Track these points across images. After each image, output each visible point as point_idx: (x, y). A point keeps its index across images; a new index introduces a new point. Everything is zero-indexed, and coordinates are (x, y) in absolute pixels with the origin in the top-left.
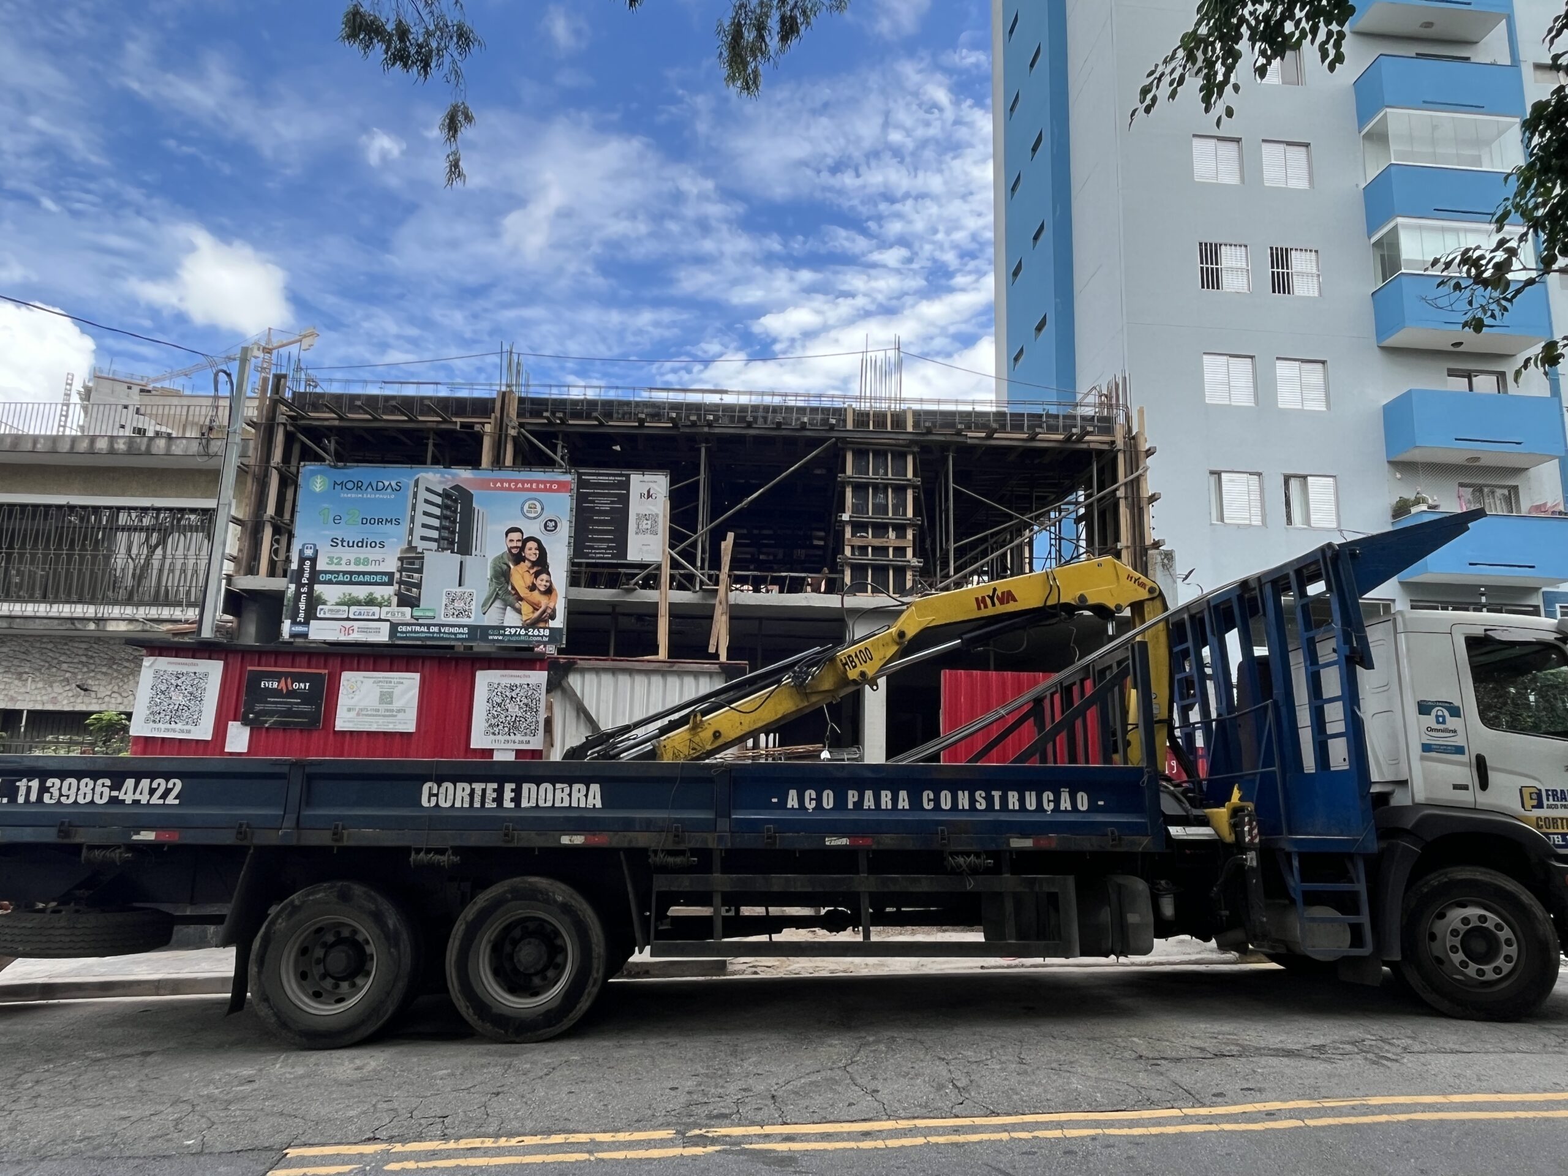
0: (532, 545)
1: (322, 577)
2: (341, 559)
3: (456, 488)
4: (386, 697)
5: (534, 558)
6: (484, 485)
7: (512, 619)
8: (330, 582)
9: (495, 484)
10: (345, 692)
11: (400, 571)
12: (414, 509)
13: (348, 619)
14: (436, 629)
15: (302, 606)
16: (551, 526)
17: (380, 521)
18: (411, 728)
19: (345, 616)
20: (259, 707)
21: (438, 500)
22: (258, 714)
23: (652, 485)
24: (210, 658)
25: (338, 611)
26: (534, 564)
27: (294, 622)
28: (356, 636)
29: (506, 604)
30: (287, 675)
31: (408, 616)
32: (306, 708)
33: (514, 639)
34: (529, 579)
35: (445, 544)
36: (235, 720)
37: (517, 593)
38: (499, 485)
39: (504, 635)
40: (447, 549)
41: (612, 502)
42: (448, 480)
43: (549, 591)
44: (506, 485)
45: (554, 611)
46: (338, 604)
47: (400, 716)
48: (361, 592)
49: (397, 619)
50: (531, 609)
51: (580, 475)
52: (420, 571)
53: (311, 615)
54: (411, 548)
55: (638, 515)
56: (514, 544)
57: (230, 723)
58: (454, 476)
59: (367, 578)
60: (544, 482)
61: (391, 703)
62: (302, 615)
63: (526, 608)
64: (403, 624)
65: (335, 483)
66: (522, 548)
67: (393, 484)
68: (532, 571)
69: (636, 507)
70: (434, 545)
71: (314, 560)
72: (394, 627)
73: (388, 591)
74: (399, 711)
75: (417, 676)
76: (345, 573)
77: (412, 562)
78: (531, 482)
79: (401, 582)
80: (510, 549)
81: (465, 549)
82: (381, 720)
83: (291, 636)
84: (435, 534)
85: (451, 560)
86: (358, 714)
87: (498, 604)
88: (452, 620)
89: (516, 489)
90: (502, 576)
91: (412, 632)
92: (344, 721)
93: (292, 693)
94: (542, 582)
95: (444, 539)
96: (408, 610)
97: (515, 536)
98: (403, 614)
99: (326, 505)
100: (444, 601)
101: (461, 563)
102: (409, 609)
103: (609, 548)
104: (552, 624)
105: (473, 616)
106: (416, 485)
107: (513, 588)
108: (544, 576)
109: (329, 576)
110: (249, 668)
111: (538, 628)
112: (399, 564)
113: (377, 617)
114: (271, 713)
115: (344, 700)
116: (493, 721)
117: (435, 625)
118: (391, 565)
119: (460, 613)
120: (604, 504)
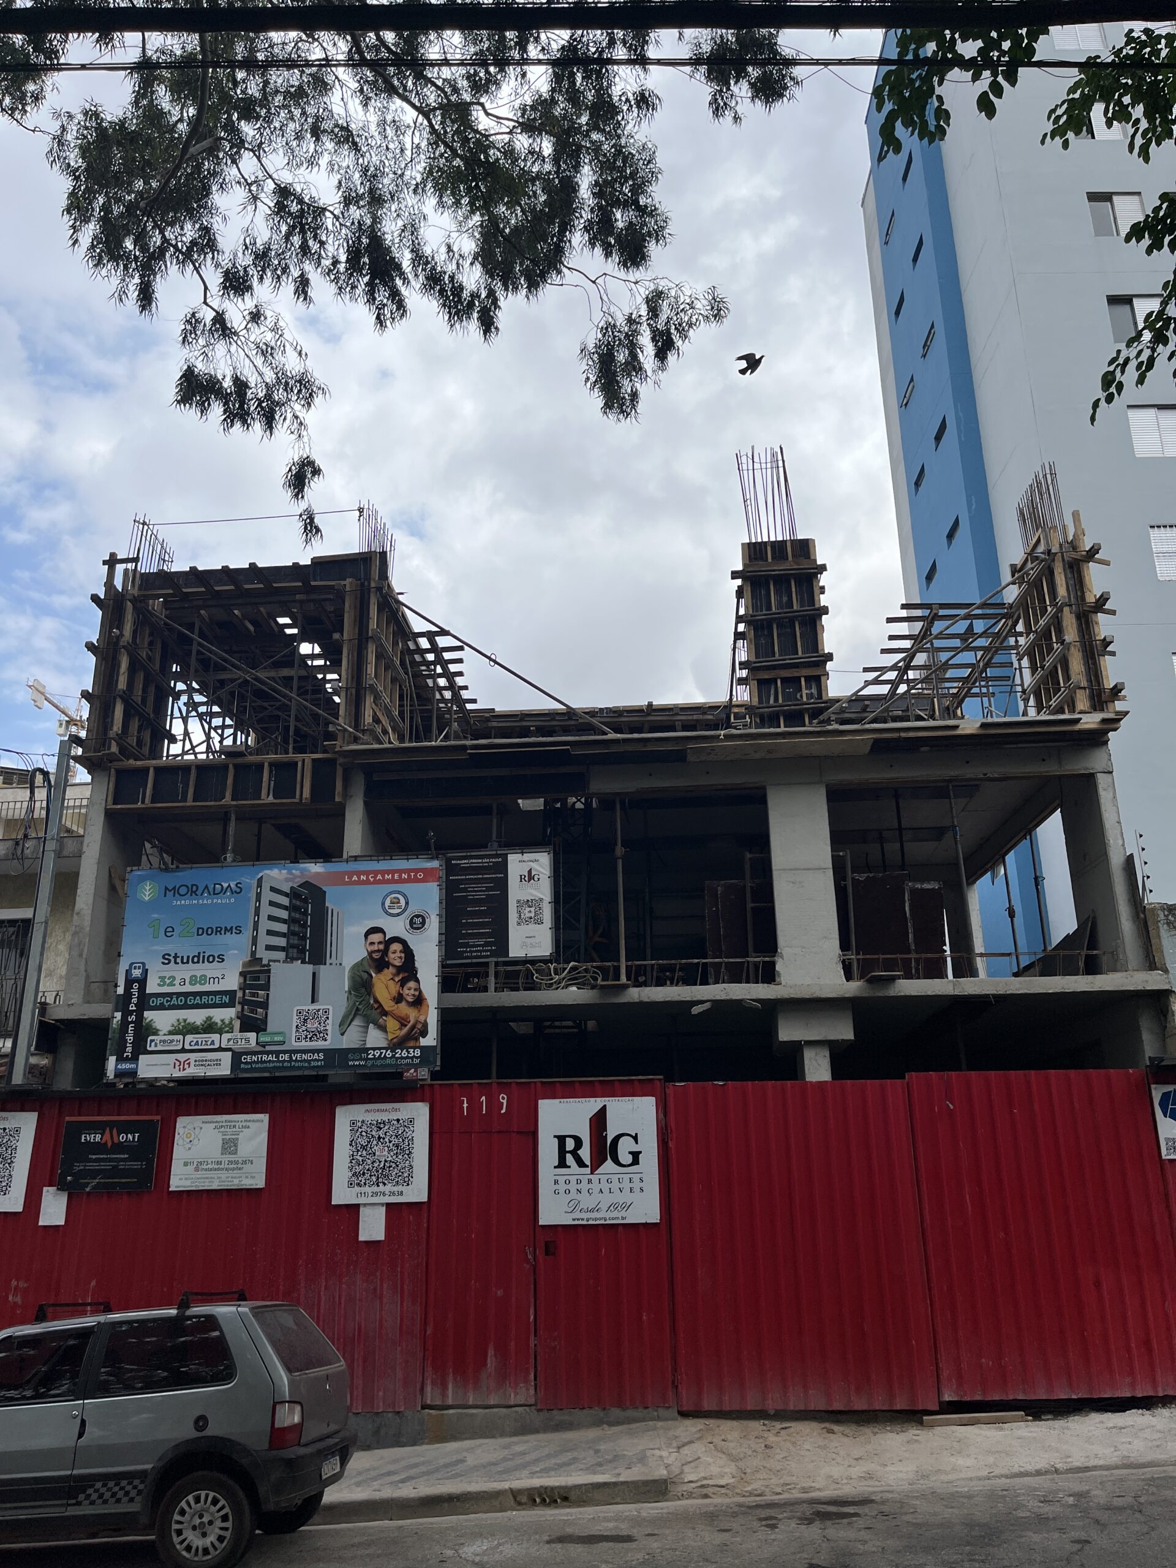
0: (396, 947)
1: (153, 1002)
2: (174, 978)
3: (306, 885)
4: (229, 1146)
5: (398, 963)
6: (338, 879)
7: (375, 1038)
8: (162, 1007)
9: (350, 877)
10: (181, 1142)
11: (243, 988)
12: (257, 912)
13: (183, 1051)
14: (286, 1057)
15: (130, 1038)
16: (417, 923)
17: (218, 931)
18: (260, 1182)
19: (180, 1047)
20: (78, 1167)
21: (285, 901)
22: (78, 1175)
23: (534, 865)
24: (22, 1110)
25: (172, 1041)
26: (399, 970)
27: (120, 1059)
28: (192, 1071)
29: (368, 1021)
30: (111, 1125)
31: (253, 1042)
32: (136, 1165)
33: (379, 1063)
34: (394, 988)
35: (294, 952)
36: (50, 1185)
37: (381, 1006)
38: (355, 878)
39: (367, 1059)
40: (297, 959)
41: (488, 889)
42: (296, 877)
43: (419, 1001)
44: (363, 878)
45: (425, 1025)
46: (171, 1033)
47: (247, 1167)
48: (197, 1016)
49: (240, 1046)
50: (397, 1025)
51: (448, 861)
52: (266, 987)
53: (140, 1048)
54: (255, 960)
55: (518, 901)
56: (376, 947)
57: (45, 1189)
58: (302, 871)
59: (205, 999)
60: (408, 871)
61: (235, 1153)
62: (129, 1049)
63: (392, 1024)
64: (247, 1053)
65: (166, 889)
66: (385, 952)
67: (233, 886)
68: (397, 979)
69: (516, 892)
70: (282, 955)
71: (143, 982)
72: (237, 1056)
73: (227, 1014)
74: (244, 1162)
75: (265, 1118)
76: (179, 994)
77: (256, 977)
78: (393, 872)
79: (244, 1002)
80: (370, 954)
81: (317, 960)
82: (224, 1175)
83: (116, 1076)
84: (282, 942)
85: (302, 971)
86: (197, 1169)
87: (357, 1022)
88: (304, 1044)
89: (376, 882)
90: (361, 986)
91: (257, 1062)
92: (180, 1179)
93: (119, 1147)
94: (409, 992)
95: (292, 946)
96: (252, 1036)
97: (376, 937)
98: (248, 1040)
99: (156, 916)
100: (295, 1021)
101: (314, 974)
102: (254, 1034)
103: (487, 944)
104: (423, 1042)
105: (329, 1038)
106: (259, 885)
107: (376, 1001)
108: (412, 984)
109: (160, 1000)
110: (67, 1119)
111: (407, 1049)
112: (242, 980)
113: (217, 1046)
114: (93, 1174)
115: (179, 1152)
116: (358, 1169)
117: (285, 1052)
118: (232, 982)
119: (314, 1035)
120: (478, 892)
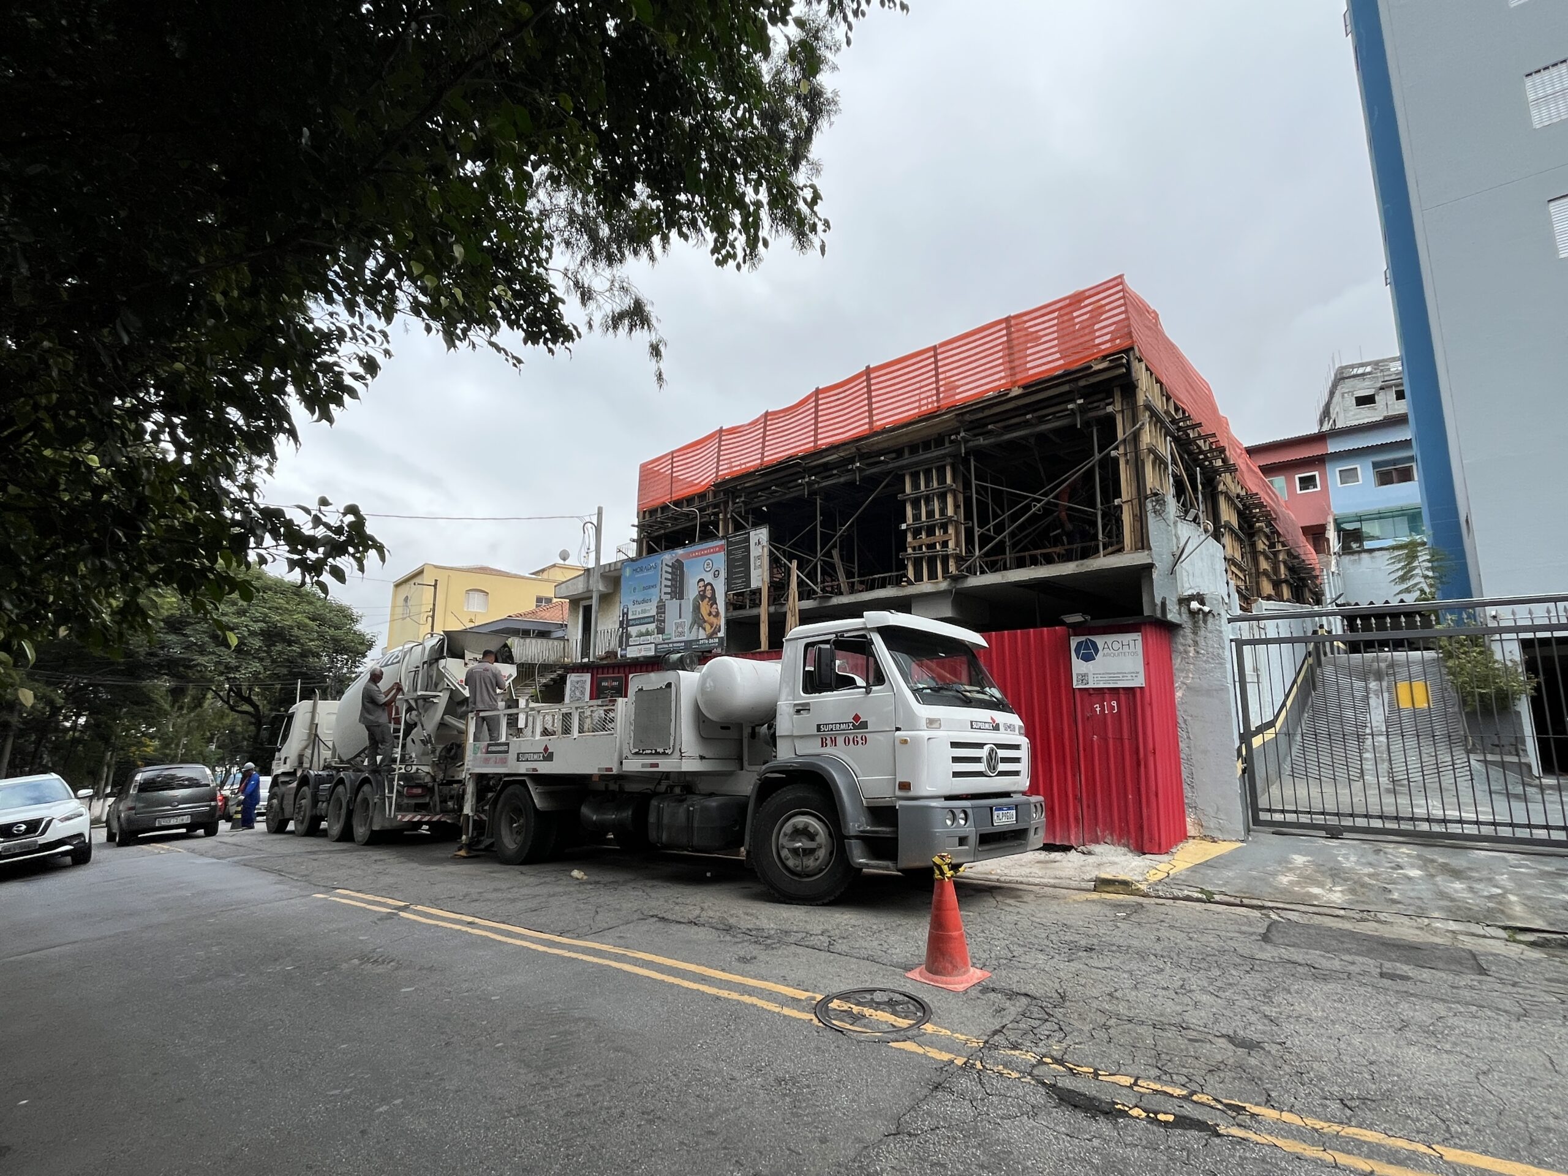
0: (709, 587)
1: (631, 623)
3: (676, 561)
5: (710, 596)
6: (688, 556)
7: (702, 635)
11: (657, 613)
12: (661, 577)
14: (671, 645)
16: (716, 575)
17: (649, 587)
21: (670, 570)
23: (761, 535)
24: (587, 673)
26: (710, 599)
28: (643, 653)
29: (700, 626)
30: (611, 678)
31: (661, 638)
33: (702, 645)
35: (673, 594)
37: (703, 618)
38: (693, 554)
39: (699, 645)
40: (675, 598)
41: (742, 552)
42: (673, 557)
43: (717, 614)
44: (697, 554)
45: (721, 625)
48: (644, 629)
49: (657, 641)
50: (711, 627)
51: (728, 539)
52: (664, 612)
54: (661, 600)
55: (755, 557)
56: (701, 589)
58: (674, 554)
59: (646, 620)
60: (713, 548)
63: (707, 626)
64: (659, 645)
65: (633, 570)
66: (704, 591)
67: (654, 565)
68: (709, 604)
69: (754, 552)
70: (669, 597)
71: (627, 614)
72: (656, 645)
73: (652, 627)
77: (661, 608)
78: (707, 549)
79: (658, 620)
80: (699, 592)
81: (681, 598)
84: (669, 590)
85: (676, 602)
87: (696, 627)
88: (678, 639)
89: (701, 555)
90: (697, 608)
91: (662, 648)
93: (612, 688)
95: (673, 592)
97: (701, 584)
98: (659, 638)
100: (675, 628)
101: (681, 605)
102: (661, 635)
103: (742, 582)
104: (720, 634)
106: (663, 563)
107: (702, 615)
108: (715, 606)
110: (599, 676)
111: (713, 638)
112: (657, 610)
113: (650, 642)
117: (671, 643)
118: (653, 612)
119: (682, 634)
120: (739, 555)
